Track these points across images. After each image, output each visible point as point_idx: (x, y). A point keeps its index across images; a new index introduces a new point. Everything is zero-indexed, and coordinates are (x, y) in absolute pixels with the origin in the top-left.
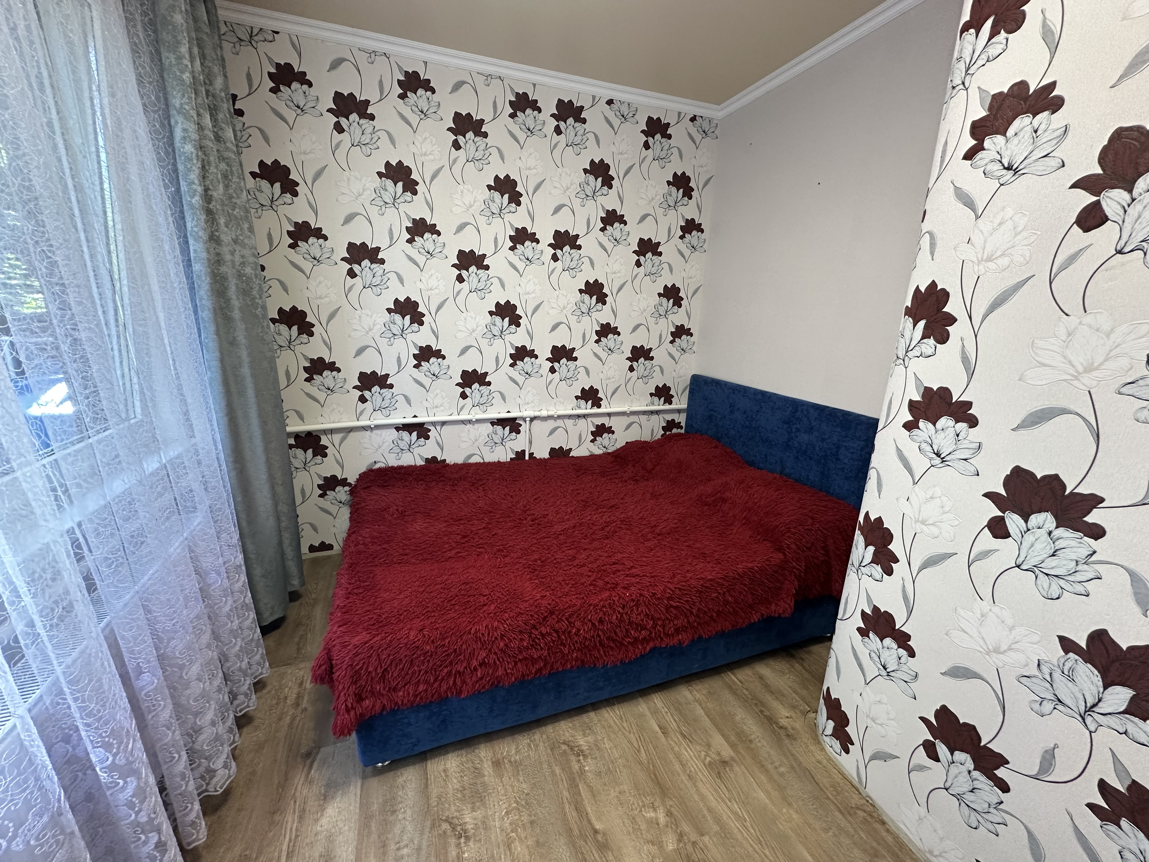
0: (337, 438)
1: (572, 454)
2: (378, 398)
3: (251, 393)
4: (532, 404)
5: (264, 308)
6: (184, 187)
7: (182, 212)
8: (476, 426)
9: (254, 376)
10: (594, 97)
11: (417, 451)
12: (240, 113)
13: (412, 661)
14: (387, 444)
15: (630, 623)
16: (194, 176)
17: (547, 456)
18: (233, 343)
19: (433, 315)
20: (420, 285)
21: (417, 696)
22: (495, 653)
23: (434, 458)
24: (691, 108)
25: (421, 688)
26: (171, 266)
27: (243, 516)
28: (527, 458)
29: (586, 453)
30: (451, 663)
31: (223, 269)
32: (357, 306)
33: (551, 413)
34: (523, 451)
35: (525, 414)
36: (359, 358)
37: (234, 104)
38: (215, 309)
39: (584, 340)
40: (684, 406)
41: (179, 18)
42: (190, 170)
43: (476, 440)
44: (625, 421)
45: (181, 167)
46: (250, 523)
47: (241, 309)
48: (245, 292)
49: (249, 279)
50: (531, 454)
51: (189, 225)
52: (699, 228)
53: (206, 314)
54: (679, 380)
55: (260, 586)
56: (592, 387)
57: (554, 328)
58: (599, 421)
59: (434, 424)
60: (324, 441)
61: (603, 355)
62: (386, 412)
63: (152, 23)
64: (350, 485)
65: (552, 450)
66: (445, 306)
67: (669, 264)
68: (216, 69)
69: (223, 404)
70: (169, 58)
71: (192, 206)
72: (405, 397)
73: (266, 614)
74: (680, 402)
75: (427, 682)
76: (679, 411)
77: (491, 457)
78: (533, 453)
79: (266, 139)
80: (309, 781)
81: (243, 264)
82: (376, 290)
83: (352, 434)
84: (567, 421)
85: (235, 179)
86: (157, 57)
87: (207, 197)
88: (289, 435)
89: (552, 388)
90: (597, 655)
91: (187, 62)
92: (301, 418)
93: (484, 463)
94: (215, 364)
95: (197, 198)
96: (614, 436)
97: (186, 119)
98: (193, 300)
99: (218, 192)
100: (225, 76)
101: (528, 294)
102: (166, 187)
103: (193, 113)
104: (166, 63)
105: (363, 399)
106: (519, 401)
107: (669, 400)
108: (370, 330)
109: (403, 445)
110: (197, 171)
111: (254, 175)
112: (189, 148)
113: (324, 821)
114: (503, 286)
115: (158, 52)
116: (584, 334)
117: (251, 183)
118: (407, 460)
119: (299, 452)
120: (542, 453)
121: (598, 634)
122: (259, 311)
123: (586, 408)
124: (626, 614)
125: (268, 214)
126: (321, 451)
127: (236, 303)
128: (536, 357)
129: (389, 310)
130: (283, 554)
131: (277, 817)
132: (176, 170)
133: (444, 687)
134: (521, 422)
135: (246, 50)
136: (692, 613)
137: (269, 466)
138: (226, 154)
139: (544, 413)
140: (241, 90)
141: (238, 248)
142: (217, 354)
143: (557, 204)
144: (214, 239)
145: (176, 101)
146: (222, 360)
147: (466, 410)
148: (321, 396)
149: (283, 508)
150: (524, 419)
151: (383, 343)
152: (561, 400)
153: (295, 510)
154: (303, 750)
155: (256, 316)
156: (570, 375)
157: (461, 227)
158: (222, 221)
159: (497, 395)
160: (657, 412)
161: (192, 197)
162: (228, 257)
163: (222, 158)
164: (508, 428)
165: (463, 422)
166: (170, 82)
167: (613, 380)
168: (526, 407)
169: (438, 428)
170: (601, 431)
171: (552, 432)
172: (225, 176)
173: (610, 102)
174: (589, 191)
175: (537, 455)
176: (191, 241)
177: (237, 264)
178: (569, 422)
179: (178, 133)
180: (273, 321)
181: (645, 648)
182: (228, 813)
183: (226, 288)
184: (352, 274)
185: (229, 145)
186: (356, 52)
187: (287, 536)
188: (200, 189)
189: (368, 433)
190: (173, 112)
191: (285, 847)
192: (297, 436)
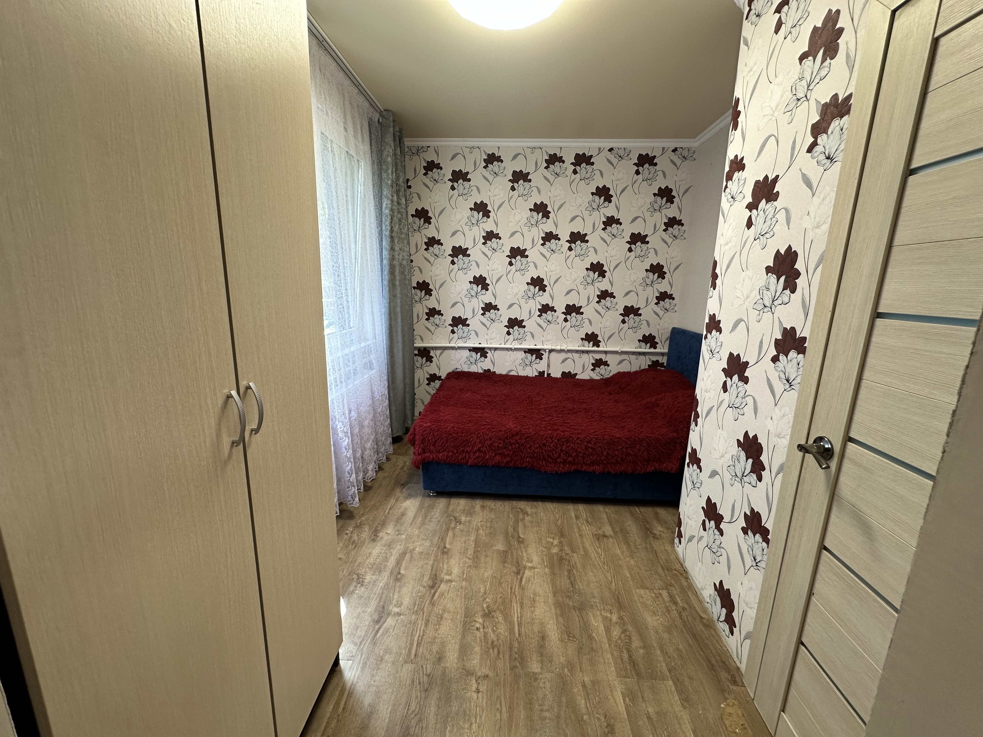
0: (438, 352)
1: (577, 377)
2: (460, 332)
3: (399, 320)
4: (551, 342)
5: (410, 280)
6: (384, 228)
7: (382, 238)
8: (515, 352)
9: (401, 312)
10: (600, 149)
11: (480, 364)
12: (410, 187)
13: (447, 440)
14: (463, 358)
15: (562, 450)
16: (388, 223)
17: (559, 376)
18: (395, 296)
19: (494, 285)
20: (488, 268)
21: (448, 458)
22: (486, 447)
23: (489, 370)
24: (672, 144)
25: (450, 454)
26: (376, 261)
27: (390, 379)
28: (546, 376)
29: (588, 378)
30: (465, 446)
31: (395, 262)
32: (454, 280)
33: (563, 348)
34: (544, 372)
35: (545, 347)
36: (453, 309)
37: (407, 184)
38: (389, 281)
39: (588, 301)
40: (666, 350)
41: (389, 159)
42: (386, 220)
43: (514, 362)
44: (618, 358)
45: (383, 219)
46: (393, 383)
47: (400, 281)
48: (402, 273)
49: (404, 266)
50: (549, 375)
51: (384, 244)
52: (680, 223)
53: (386, 283)
54: (663, 331)
55: (393, 417)
56: (593, 333)
57: (568, 293)
58: (598, 357)
59: (490, 349)
60: (432, 353)
61: (602, 311)
62: (464, 340)
63: (380, 162)
64: (442, 380)
65: (564, 373)
66: (501, 280)
67: (654, 249)
68: (401, 174)
69: (388, 323)
70: (384, 175)
71: (385, 235)
72: (475, 332)
73: (395, 432)
74: (663, 348)
75: (453, 452)
76: (662, 354)
77: (522, 373)
78: (550, 374)
79: (420, 198)
80: (401, 492)
81: (403, 260)
82: (465, 271)
83: (446, 351)
84: (574, 354)
85: (404, 221)
86: (380, 176)
87: (392, 231)
88: (416, 348)
89: (565, 331)
90: (541, 463)
91: (390, 176)
92: (422, 340)
93: (518, 376)
94: (387, 305)
95: (388, 232)
96: (609, 368)
97: (388, 199)
98: (382, 276)
99: (396, 228)
100: (405, 173)
101: (552, 271)
102: (378, 228)
103: (390, 197)
104: (383, 177)
105: (453, 332)
106: (543, 339)
107: (654, 345)
108: (460, 293)
109: (472, 360)
110: (389, 221)
111: (413, 216)
112: (387, 211)
113: (405, 504)
114: (536, 267)
115: (381, 173)
116: (589, 297)
117: (411, 219)
118: (474, 369)
119: (419, 358)
120: (556, 374)
121: (542, 452)
122: (407, 282)
123: (589, 347)
124: (560, 444)
125: (417, 234)
126: (430, 359)
127: (398, 278)
128: (555, 311)
129: (470, 282)
130: (405, 405)
131: (387, 498)
132: (381, 221)
133: (460, 457)
134: (543, 353)
135: (416, 158)
136: (603, 455)
137: (404, 358)
138: (401, 210)
139: (558, 348)
140: (410, 175)
141: (401, 252)
142: (388, 301)
143: (572, 216)
144: (392, 249)
145: (385, 193)
146: (390, 304)
147: (509, 342)
148: (432, 328)
149: (408, 381)
150: (545, 350)
151: (466, 300)
152: (571, 340)
153: (414, 391)
154: (402, 482)
155: (406, 284)
156: (578, 323)
157: (513, 234)
158: (396, 241)
159: (529, 334)
160: (644, 354)
161: (386, 232)
162: (397, 257)
163: (399, 212)
164: (534, 356)
165: (507, 349)
166: (384, 185)
167: (609, 328)
168: (547, 343)
169: (493, 352)
170: (598, 363)
171: (564, 361)
172: (400, 220)
173: (611, 150)
174: (595, 206)
175: (553, 375)
176: (384, 250)
177: (400, 259)
178: (576, 356)
179: (384, 206)
180: (414, 288)
181: (571, 468)
182: (371, 493)
183: (395, 271)
184: (453, 263)
185: (403, 206)
186: (464, 149)
187: (408, 396)
188: (389, 228)
189: (454, 351)
190: (383, 197)
191: (389, 507)
192: (419, 349)
